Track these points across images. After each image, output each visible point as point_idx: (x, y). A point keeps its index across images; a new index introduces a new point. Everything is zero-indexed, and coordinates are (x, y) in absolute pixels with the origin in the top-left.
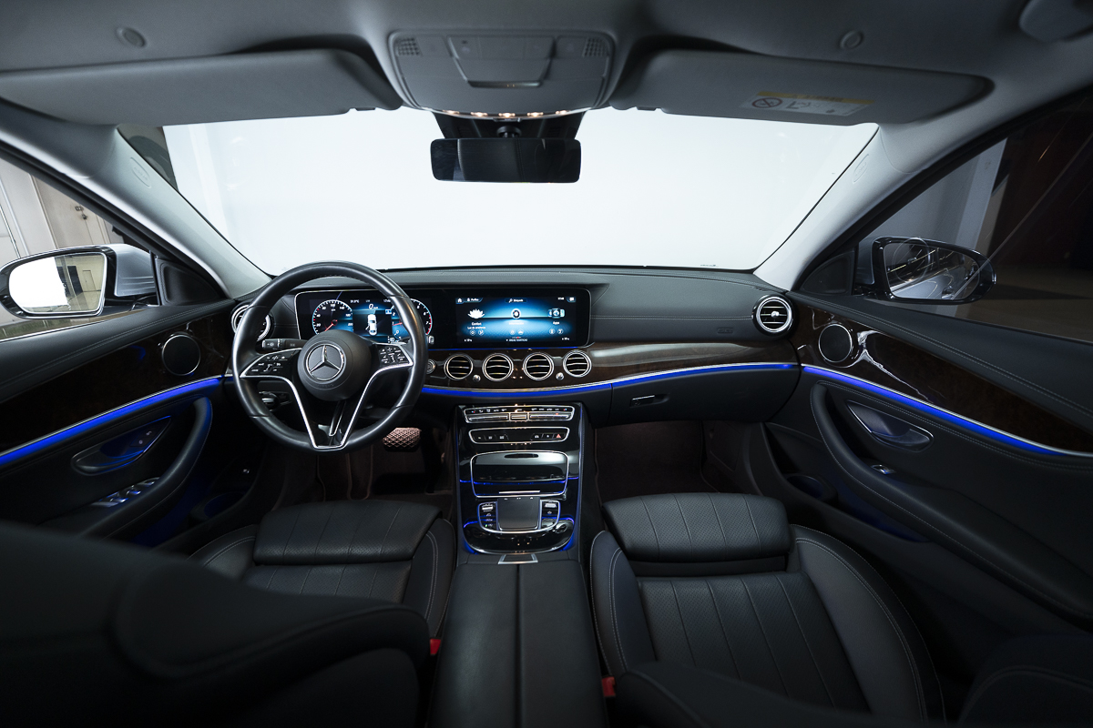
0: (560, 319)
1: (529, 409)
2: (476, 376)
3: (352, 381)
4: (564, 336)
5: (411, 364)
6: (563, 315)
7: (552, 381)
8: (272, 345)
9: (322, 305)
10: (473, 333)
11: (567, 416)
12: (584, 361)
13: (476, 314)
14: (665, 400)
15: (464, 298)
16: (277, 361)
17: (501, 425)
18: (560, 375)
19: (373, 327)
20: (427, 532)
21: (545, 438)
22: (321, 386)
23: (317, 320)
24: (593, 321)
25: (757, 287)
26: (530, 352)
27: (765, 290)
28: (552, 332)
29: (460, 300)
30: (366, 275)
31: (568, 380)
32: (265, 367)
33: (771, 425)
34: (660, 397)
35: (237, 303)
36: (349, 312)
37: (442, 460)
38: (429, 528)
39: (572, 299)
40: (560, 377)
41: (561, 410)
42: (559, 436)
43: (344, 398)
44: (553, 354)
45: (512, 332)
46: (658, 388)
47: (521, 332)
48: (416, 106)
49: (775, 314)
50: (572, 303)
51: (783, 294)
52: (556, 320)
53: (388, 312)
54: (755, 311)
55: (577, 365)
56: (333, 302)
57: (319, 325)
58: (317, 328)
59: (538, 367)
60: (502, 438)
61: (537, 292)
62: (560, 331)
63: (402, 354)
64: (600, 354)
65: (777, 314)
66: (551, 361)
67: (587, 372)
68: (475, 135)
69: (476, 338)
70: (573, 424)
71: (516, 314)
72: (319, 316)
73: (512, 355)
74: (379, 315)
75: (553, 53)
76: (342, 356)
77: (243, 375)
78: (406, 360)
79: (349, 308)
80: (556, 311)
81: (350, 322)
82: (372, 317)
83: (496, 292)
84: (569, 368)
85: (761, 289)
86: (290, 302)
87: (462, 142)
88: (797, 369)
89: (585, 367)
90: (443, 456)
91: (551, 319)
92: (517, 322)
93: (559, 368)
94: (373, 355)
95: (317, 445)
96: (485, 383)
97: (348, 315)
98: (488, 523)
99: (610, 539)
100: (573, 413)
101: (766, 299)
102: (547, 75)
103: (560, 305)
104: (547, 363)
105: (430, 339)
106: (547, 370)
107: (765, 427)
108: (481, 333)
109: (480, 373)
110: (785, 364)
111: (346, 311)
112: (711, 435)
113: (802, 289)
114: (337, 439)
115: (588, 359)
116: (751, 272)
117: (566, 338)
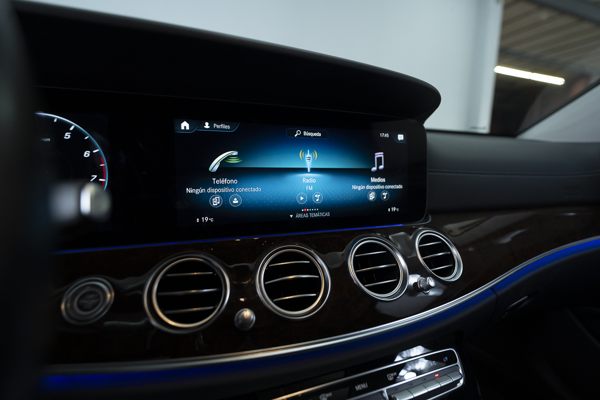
39: (401, 138)
109: (255, 304)
117: (394, 209)
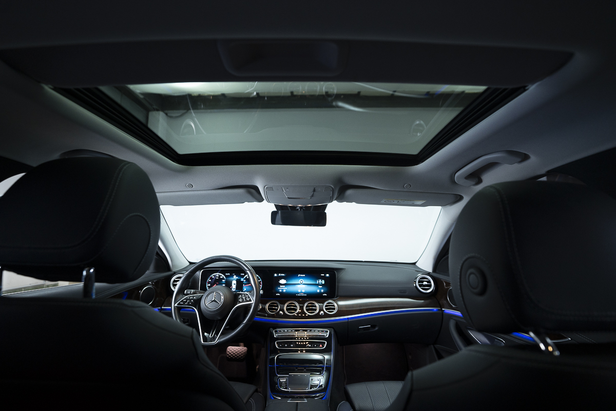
0: (322, 285)
1: (306, 331)
2: (281, 312)
3: (224, 310)
4: (324, 293)
5: (252, 302)
6: (323, 282)
7: (318, 316)
8: (189, 292)
9: (212, 276)
10: (280, 291)
11: (326, 335)
12: (334, 306)
13: (283, 281)
14: (377, 329)
15: (278, 274)
16: (192, 299)
17: (292, 339)
18: (322, 312)
19: (234, 287)
20: (249, 399)
21: (314, 347)
22: (211, 312)
23: (209, 283)
24: (338, 286)
25: (416, 271)
26: (308, 301)
27: (419, 272)
28: (318, 291)
29: (276, 275)
30: (237, 262)
31: (326, 315)
32: (186, 302)
33: (437, 346)
34: (373, 326)
35: (175, 273)
36: (224, 279)
37: (257, 370)
38: (251, 397)
39: (328, 275)
40: (322, 314)
41: (322, 331)
42: (321, 346)
43: (219, 318)
44: (318, 302)
45: (299, 291)
46: (373, 321)
47: (303, 291)
48: (269, 201)
49: (425, 283)
50: (327, 277)
51: (429, 274)
52: (320, 285)
53: (242, 280)
54: (415, 282)
55: (330, 308)
56: (217, 274)
57: (209, 285)
58: (208, 286)
59: (311, 308)
60: (292, 345)
61: (311, 271)
62: (322, 291)
63: (249, 297)
64: (341, 303)
65: (426, 283)
66: (317, 305)
67: (335, 311)
68: (288, 210)
69: (282, 293)
70: (328, 340)
71: (302, 282)
72: (210, 280)
73: (299, 303)
74: (238, 281)
75: (314, 191)
76: (222, 297)
77: (176, 305)
78: (250, 300)
79: (225, 277)
80: (320, 281)
81: (224, 284)
82: (234, 282)
83: (292, 271)
84: (326, 309)
85: (417, 271)
86: (199, 274)
87: (281, 212)
88: (441, 312)
89: (334, 309)
90: (257, 367)
91: (318, 285)
92: (302, 286)
93: (321, 310)
94: (235, 298)
95: (204, 342)
96: (285, 316)
97: (224, 281)
98: (283, 386)
99: (348, 405)
100: (328, 333)
101: (420, 276)
102: (312, 196)
103: (322, 278)
104: (315, 306)
105: (261, 292)
106: (316, 310)
107: (434, 347)
108: (284, 291)
109: (283, 311)
110: (435, 309)
111: (223, 279)
112: (410, 357)
113: (437, 271)
114: (214, 339)
115: (335, 305)
116: (414, 264)
117: (325, 295)
